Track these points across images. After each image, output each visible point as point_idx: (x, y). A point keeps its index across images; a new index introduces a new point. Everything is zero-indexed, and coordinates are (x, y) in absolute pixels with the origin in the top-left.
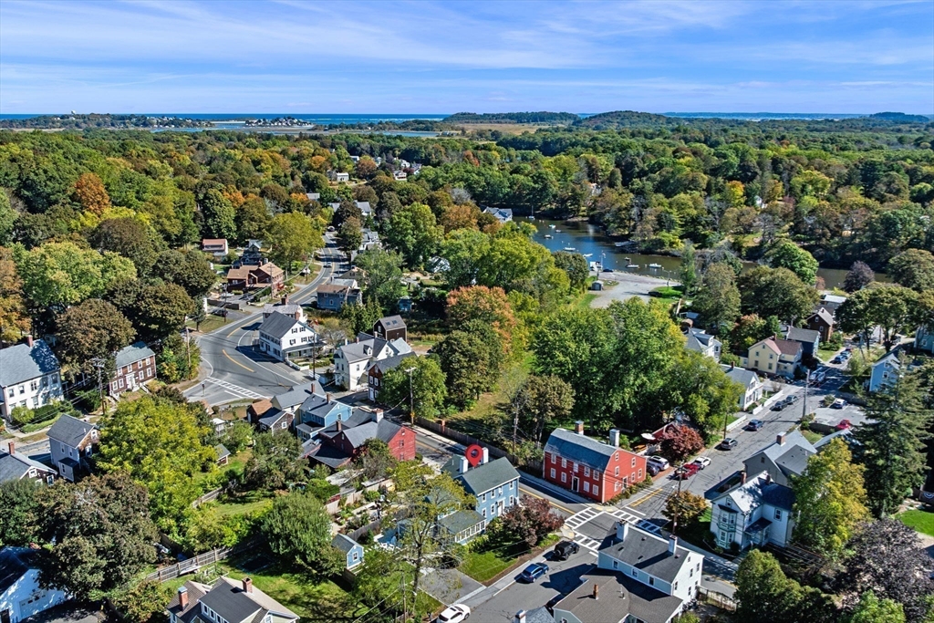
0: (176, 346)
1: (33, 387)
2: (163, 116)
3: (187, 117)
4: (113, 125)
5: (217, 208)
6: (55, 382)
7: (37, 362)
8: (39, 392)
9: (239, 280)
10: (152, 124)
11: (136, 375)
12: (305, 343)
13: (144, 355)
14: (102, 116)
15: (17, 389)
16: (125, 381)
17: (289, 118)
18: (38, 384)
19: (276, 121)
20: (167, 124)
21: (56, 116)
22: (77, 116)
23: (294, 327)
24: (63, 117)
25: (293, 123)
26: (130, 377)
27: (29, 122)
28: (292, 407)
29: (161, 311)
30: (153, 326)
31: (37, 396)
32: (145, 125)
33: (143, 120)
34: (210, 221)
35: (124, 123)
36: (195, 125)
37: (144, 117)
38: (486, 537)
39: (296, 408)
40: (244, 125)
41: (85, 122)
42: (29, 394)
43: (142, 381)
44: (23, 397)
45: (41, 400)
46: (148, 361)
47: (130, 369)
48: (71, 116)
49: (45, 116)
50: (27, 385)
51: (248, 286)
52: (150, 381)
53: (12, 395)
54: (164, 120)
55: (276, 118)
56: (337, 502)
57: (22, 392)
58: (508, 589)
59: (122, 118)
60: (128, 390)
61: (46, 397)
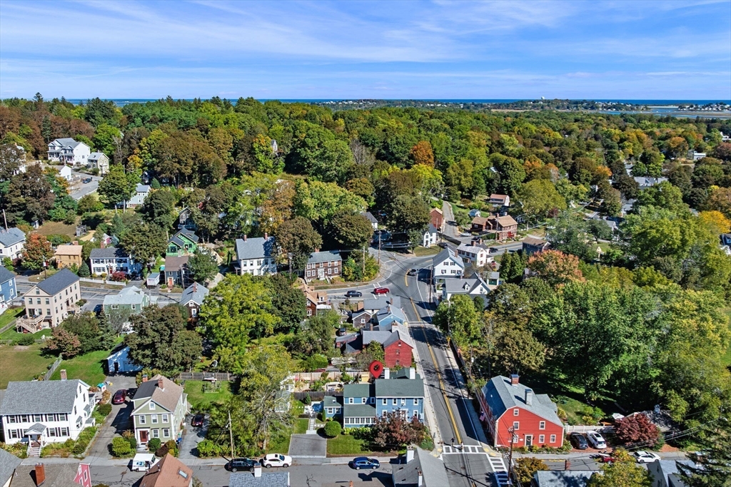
0: (358, 258)
1: (259, 263)
2: (608, 102)
3: (627, 102)
4: (568, 108)
5: (510, 172)
6: (273, 263)
7: (265, 249)
8: (262, 267)
9: (479, 225)
10: (597, 108)
11: (326, 270)
12: (454, 274)
13: (333, 258)
14: (562, 101)
15: (248, 262)
16: (317, 272)
17: (721, 104)
18: (262, 262)
19: (707, 106)
20: (609, 108)
21: (530, 101)
22: (545, 101)
23: (446, 261)
24: (534, 102)
25: (723, 108)
26: (321, 271)
27: (511, 105)
28: (373, 310)
29: (346, 232)
30: (341, 241)
31: (260, 269)
32: (592, 108)
33: (592, 105)
34: (504, 181)
35: (577, 107)
36: (632, 109)
37: (593, 102)
38: (369, 429)
39: (375, 312)
40: (677, 110)
41: (548, 106)
42: (256, 267)
43: (330, 275)
44: (252, 268)
45: (262, 272)
46: (336, 263)
47: (321, 265)
48: (540, 101)
49: (522, 101)
50: (255, 262)
51: (484, 230)
52: (336, 276)
53: (245, 265)
54: (608, 105)
55: (708, 104)
56: (320, 373)
57: (252, 265)
58: (336, 465)
59: (576, 103)
60: (318, 279)
61: (267, 271)
